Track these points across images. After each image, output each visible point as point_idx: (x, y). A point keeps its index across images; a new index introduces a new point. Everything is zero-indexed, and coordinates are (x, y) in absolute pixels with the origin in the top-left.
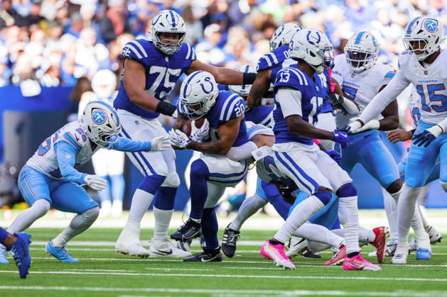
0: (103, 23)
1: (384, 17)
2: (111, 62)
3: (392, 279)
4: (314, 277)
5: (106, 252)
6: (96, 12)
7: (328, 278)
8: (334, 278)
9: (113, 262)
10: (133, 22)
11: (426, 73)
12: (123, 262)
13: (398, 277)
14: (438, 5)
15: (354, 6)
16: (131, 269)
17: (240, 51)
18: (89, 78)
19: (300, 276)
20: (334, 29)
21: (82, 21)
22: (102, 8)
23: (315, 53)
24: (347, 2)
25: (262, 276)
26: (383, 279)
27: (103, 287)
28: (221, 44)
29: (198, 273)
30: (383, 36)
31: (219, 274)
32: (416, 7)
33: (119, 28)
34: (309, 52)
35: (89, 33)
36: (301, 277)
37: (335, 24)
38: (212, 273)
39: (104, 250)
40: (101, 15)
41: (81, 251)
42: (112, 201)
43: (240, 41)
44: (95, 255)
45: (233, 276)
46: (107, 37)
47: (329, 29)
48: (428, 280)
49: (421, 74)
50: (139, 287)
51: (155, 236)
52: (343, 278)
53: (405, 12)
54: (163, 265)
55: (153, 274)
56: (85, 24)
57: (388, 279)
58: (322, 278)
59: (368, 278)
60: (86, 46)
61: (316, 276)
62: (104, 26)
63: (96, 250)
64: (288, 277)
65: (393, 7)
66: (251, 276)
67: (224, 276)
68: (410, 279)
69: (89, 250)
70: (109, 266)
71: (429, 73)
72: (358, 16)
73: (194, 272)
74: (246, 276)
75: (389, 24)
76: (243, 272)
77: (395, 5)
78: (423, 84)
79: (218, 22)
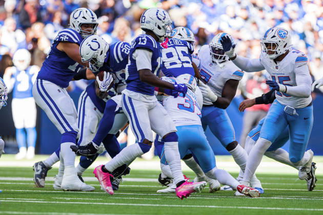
0: (21, 15)
1: (230, 12)
2: (27, 44)
3: (235, 207)
4: (177, 206)
5: (23, 185)
6: (16, 6)
7: (188, 206)
8: (193, 206)
9: (28, 193)
10: (44, 14)
11: (277, 68)
12: (35, 193)
13: (240, 206)
14: (271, 3)
15: (209, 4)
16: (41, 198)
17: (124, 36)
18: (11, 55)
19: (167, 204)
20: (193, 21)
21: (5, 13)
22: (21, 3)
23: (161, 27)
24: (203, 1)
25: (138, 205)
26: (228, 207)
27: (20, 211)
28: (110, 31)
29: (91, 201)
30: (230, 26)
31: (107, 202)
32: (255, 5)
33: (33, 18)
34: (157, 26)
35: (11, 22)
36: (168, 206)
37: (194, 17)
38: (101, 201)
39: (21, 184)
40: (20, 8)
41: (4, 184)
42: (27, 148)
43: (123, 29)
44: (14, 188)
45: (117, 204)
46: (24, 25)
47: (190, 21)
48: (262, 208)
49: (273, 68)
50: (47, 212)
51: (59, 174)
52: (199, 206)
53: (247, 9)
54: (65, 195)
55: (58, 202)
56: (8, 15)
57: (232, 207)
58: (183, 206)
59: (217, 207)
60: (9, 31)
61: (179, 204)
62: (22, 17)
63: (14, 183)
64: (158, 205)
65: (237, 4)
66: (130, 204)
67: (110, 204)
68: (249, 208)
69: (10, 183)
70: (24, 195)
71: (279, 67)
72: (211, 11)
73: (88, 201)
74: (127, 204)
75: (235, 17)
76: (124, 201)
77: (239, 3)
78: (275, 75)
79: (107, 14)
